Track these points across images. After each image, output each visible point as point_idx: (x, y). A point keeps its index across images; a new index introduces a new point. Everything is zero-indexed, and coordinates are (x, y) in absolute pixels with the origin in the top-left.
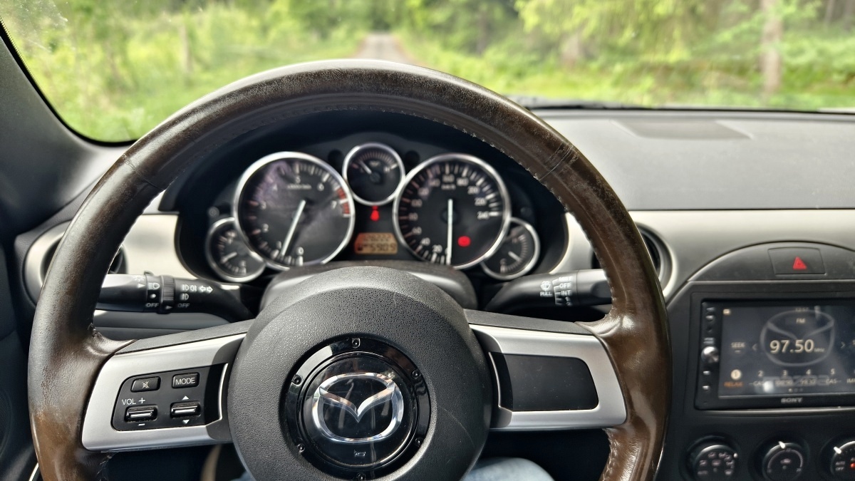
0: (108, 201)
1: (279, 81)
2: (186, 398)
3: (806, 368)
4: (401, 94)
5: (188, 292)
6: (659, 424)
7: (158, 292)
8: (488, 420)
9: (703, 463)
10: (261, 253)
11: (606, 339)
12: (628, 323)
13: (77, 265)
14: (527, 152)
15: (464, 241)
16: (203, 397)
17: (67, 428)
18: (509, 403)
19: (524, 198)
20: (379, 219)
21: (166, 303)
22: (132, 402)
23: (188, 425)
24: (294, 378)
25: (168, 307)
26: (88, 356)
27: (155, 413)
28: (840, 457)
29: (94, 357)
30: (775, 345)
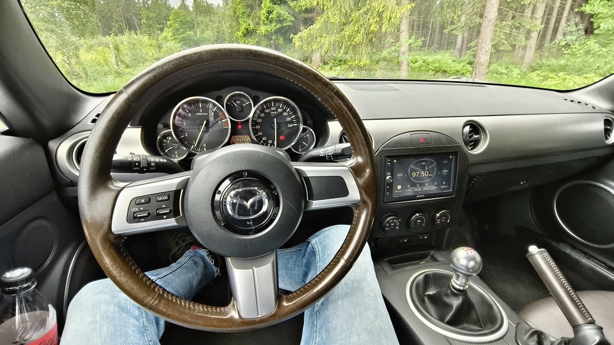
0: (116, 111)
1: (200, 53)
2: (164, 206)
3: (426, 183)
4: (259, 60)
5: (155, 162)
6: (372, 203)
7: (139, 162)
8: (303, 206)
9: (387, 225)
10: (186, 146)
11: (350, 167)
12: (360, 159)
13: (101, 144)
14: (315, 87)
15: (282, 138)
16: (172, 205)
17: (103, 224)
18: (311, 198)
19: (308, 117)
20: (241, 129)
21: (144, 167)
22: (137, 210)
23: (166, 218)
24: (217, 192)
25: (145, 170)
26: (111, 190)
27: (149, 214)
28: (439, 218)
29: (114, 190)
30: (414, 174)
